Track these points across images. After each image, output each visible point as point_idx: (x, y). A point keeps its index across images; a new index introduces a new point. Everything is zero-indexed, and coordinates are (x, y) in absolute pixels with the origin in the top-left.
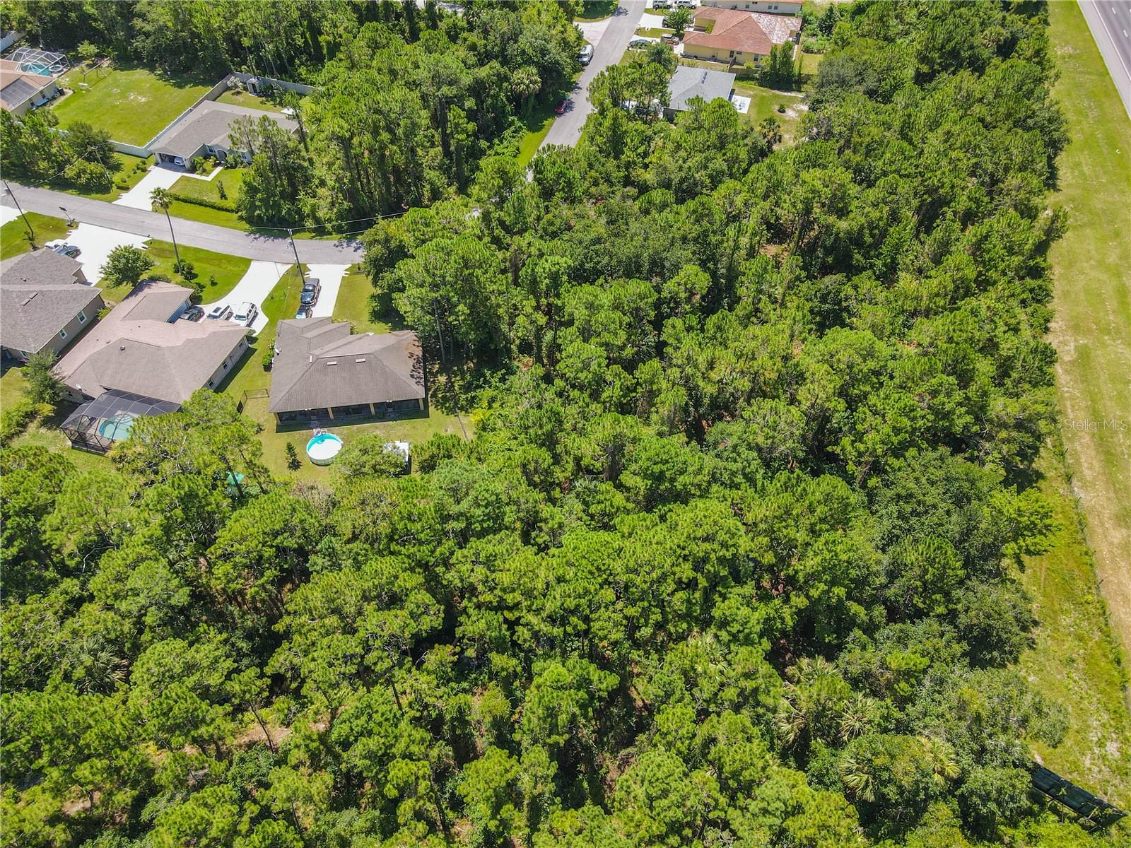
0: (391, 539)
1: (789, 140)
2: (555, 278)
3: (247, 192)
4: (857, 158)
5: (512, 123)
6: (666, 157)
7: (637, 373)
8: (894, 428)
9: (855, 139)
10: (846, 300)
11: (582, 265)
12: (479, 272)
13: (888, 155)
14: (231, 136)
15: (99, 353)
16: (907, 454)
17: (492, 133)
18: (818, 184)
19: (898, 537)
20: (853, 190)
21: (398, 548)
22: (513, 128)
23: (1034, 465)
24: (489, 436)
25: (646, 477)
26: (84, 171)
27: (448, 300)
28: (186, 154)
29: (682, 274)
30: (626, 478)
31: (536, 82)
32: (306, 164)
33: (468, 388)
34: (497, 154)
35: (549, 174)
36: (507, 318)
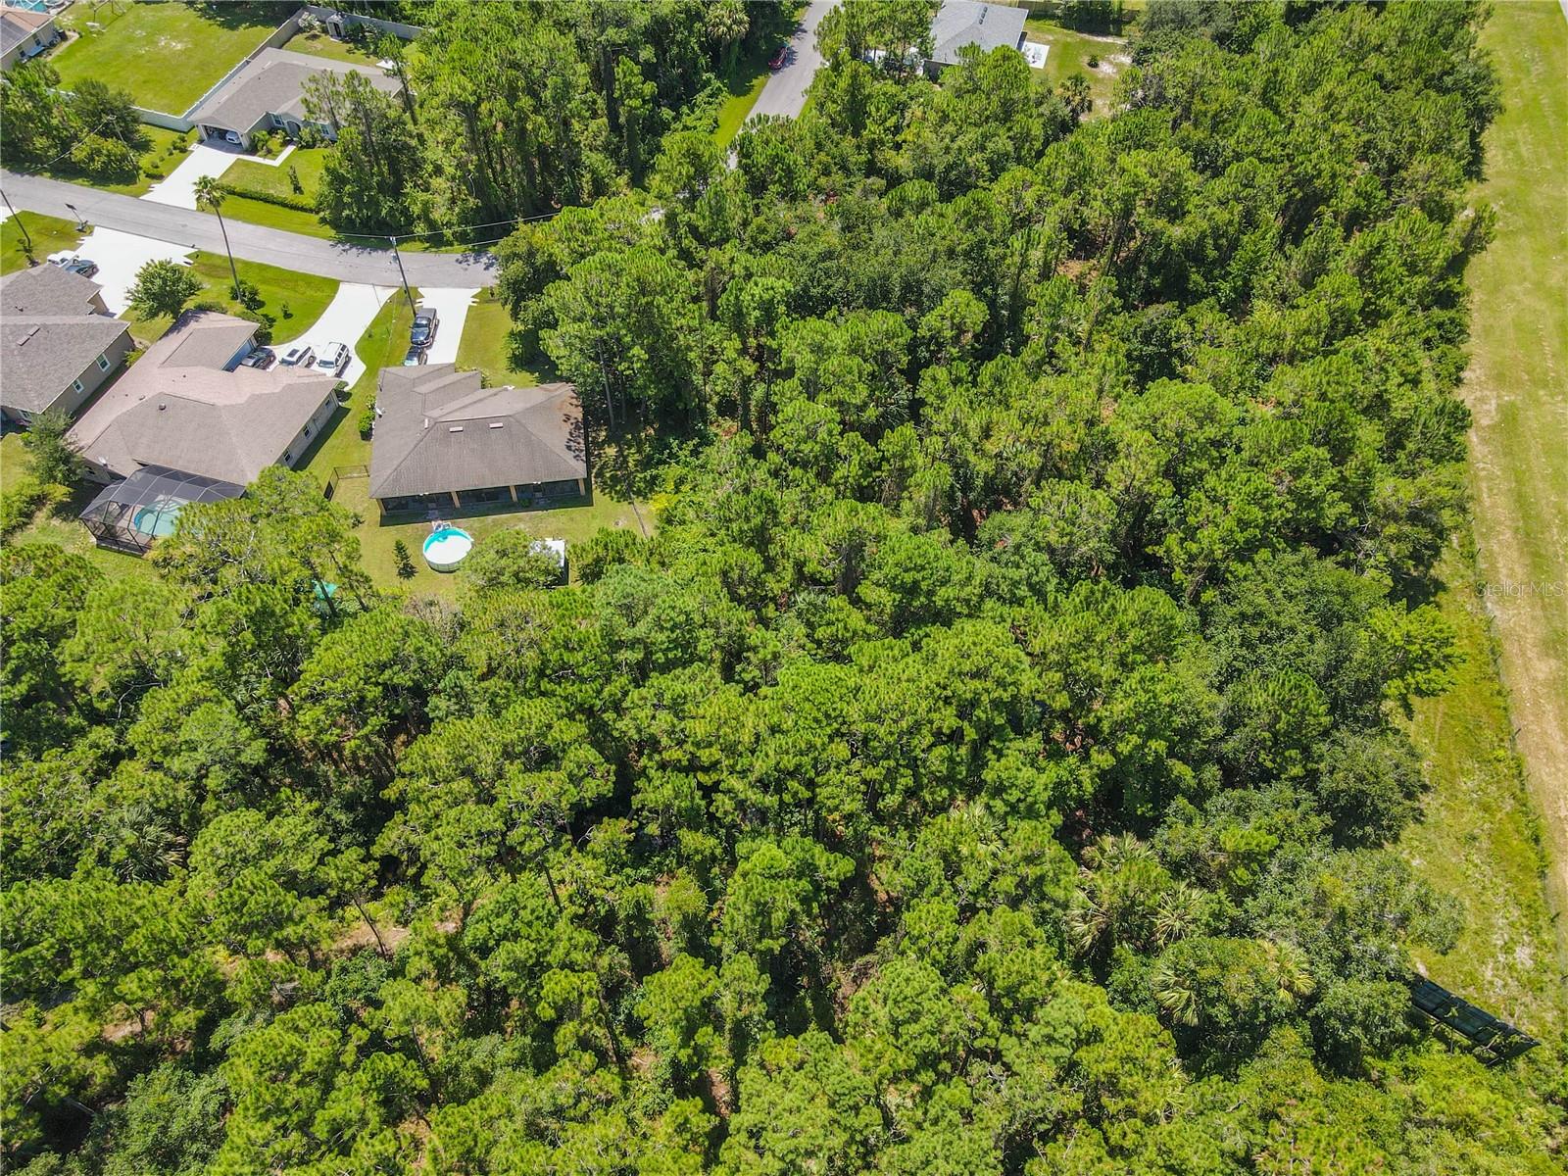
0: (541, 673)
1: (1104, 109)
2: (768, 309)
3: (331, 183)
4: (1199, 135)
5: (708, 82)
6: (927, 134)
7: (882, 445)
8: (1240, 521)
9: (1198, 106)
10: (1178, 339)
11: (806, 289)
12: (660, 300)
13: (1244, 129)
14: (305, 101)
15: (129, 413)
16: (1256, 558)
17: (679, 98)
18: (1142, 172)
19: (1240, 671)
20: (1193, 180)
21: (550, 687)
22: (708, 91)
23: (1432, 571)
24: (676, 531)
25: (893, 588)
26: (99, 152)
27: (619, 340)
28: (242, 127)
29: (947, 303)
30: (866, 591)
31: (741, 22)
32: (414, 142)
33: (646, 463)
34: (686, 128)
35: (761, 159)
36: (700, 366)
